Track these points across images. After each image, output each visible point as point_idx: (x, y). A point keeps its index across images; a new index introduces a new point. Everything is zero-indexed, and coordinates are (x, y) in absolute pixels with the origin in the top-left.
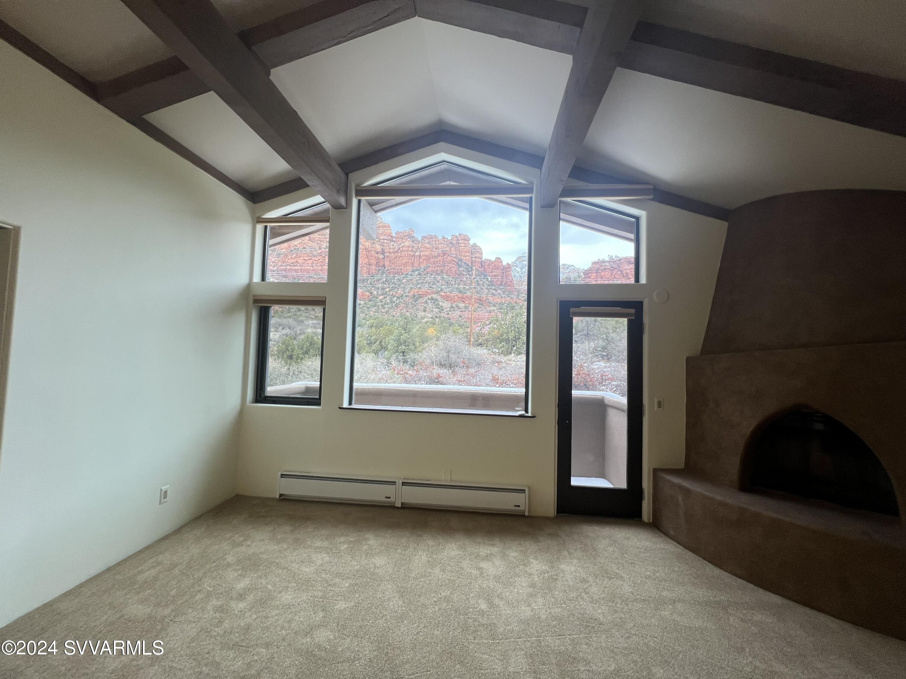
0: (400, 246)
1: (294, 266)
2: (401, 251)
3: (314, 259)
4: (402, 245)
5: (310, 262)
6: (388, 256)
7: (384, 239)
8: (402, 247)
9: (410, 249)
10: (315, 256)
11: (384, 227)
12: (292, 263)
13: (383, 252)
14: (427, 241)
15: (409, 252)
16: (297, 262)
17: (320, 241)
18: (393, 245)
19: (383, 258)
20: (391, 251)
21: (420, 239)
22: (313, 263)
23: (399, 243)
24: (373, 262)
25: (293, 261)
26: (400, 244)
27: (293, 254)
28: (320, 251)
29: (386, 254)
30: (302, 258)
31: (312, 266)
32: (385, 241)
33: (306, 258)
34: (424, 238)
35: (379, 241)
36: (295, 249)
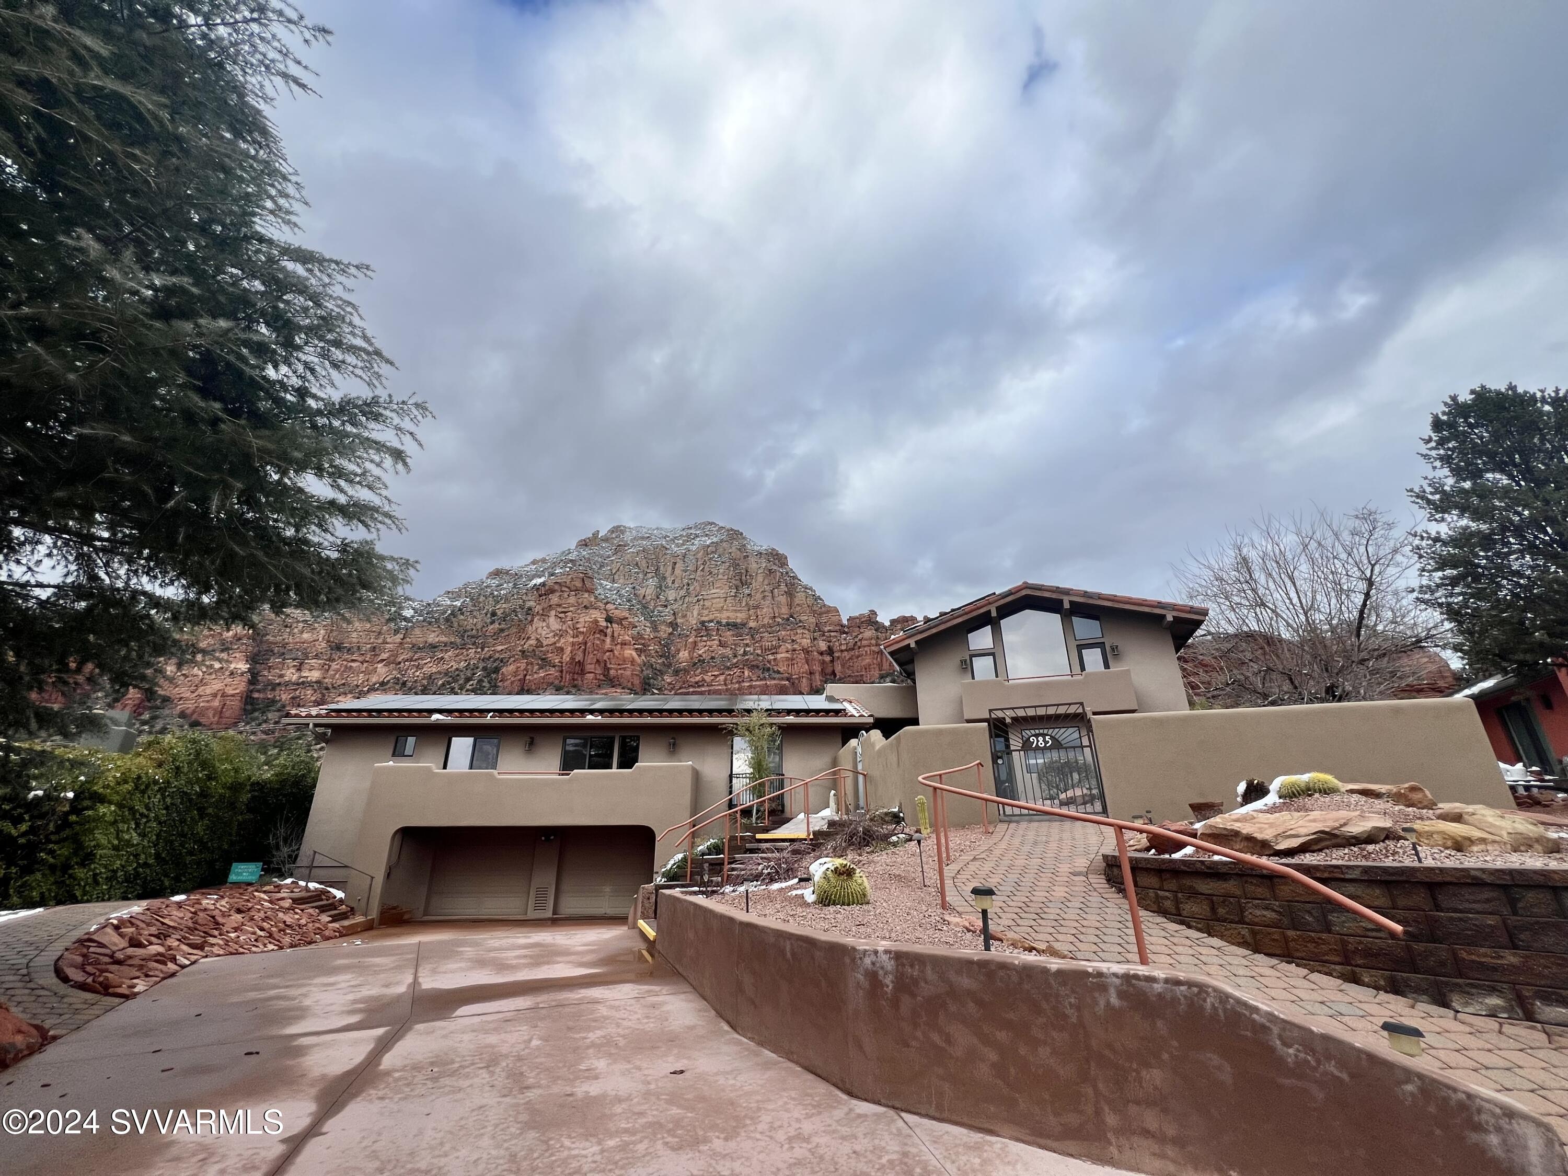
0: (857, 640)
1: (699, 686)
2: (859, 648)
3: (727, 673)
4: (860, 637)
5: (722, 678)
6: (838, 658)
7: (830, 631)
8: (860, 640)
9: (873, 642)
10: (728, 668)
11: (828, 612)
12: (696, 683)
13: (830, 651)
14: (899, 626)
15: (873, 648)
16: (703, 680)
17: (735, 645)
18: (845, 639)
19: (832, 661)
20: (843, 648)
21: (887, 624)
22: (725, 680)
23: (854, 634)
24: (817, 668)
25: (698, 679)
26: (856, 637)
27: (697, 669)
28: (735, 661)
29: (836, 655)
30: (710, 674)
31: (725, 684)
32: (832, 634)
33: (716, 673)
34: (893, 622)
35: (824, 635)
36: (699, 661)
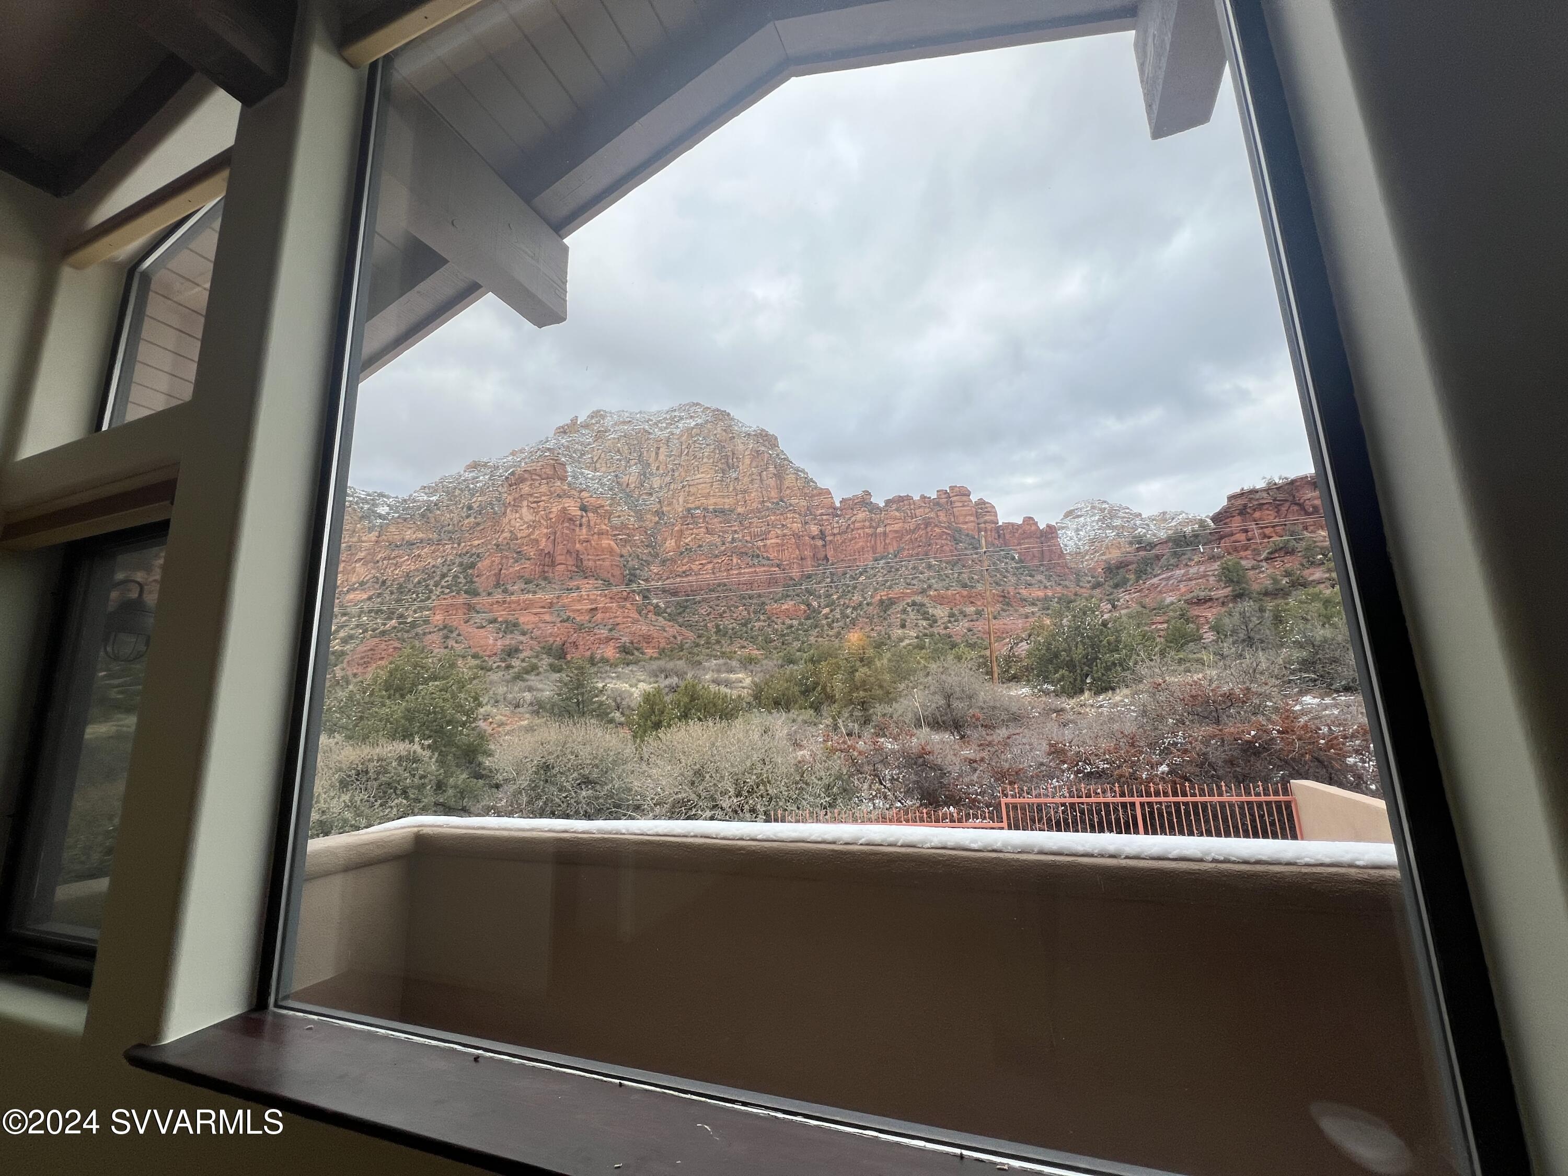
0: (849, 522)
1: (687, 576)
2: (853, 530)
3: (715, 561)
4: (853, 519)
5: (710, 566)
6: (831, 541)
7: (822, 514)
8: (853, 523)
9: (867, 524)
10: (716, 556)
11: (820, 494)
12: (684, 572)
13: (822, 535)
14: (894, 507)
15: (867, 530)
16: (691, 569)
17: (722, 532)
18: (837, 522)
19: (824, 546)
20: (836, 531)
21: (882, 505)
22: (714, 568)
23: (847, 516)
24: (808, 553)
25: (684, 568)
26: (849, 519)
27: (684, 558)
28: (723, 548)
29: (828, 538)
30: (697, 563)
31: (714, 573)
32: (825, 517)
33: (704, 562)
34: (888, 502)
35: (815, 519)
36: (686, 549)
